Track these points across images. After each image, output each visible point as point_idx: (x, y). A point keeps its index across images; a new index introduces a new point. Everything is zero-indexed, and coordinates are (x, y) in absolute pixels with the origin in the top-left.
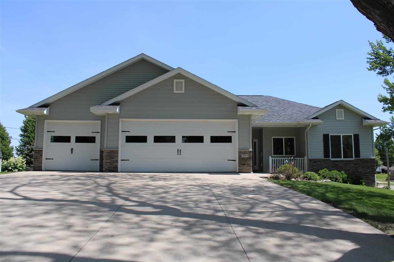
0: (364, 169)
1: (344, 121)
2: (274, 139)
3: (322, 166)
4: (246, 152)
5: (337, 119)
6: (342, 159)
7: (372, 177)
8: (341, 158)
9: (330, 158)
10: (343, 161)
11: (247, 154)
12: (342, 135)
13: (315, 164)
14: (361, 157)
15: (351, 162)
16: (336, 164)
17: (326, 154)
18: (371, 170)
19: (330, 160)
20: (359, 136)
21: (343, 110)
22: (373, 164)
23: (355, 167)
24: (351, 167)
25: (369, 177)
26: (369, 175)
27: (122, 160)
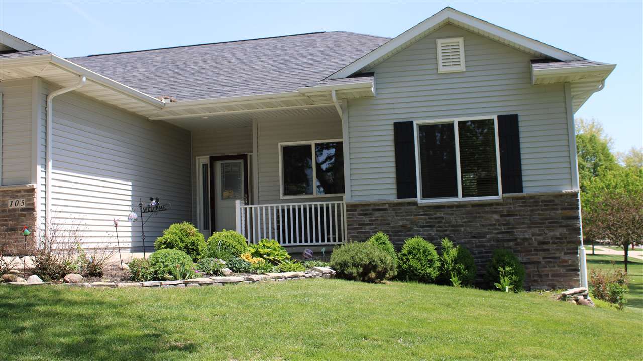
0: (536, 230)
1: (467, 74)
2: (286, 150)
3: (389, 224)
4: (19, 191)
5: (442, 69)
6: (460, 198)
7: (565, 254)
8: (456, 195)
9: (416, 197)
10: (460, 205)
11: (23, 196)
12: (456, 121)
13: (367, 220)
14: (525, 190)
15: (487, 209)
16: (436, 218)
17: (405, 186)
18: (565, 230)
19: (416, 203)
20: (520, 119)
21: (460, 40)
22: (569, 213)
23: (504, 225)
24: (491, 225)
25: (557, 255)
26: (557, 250)
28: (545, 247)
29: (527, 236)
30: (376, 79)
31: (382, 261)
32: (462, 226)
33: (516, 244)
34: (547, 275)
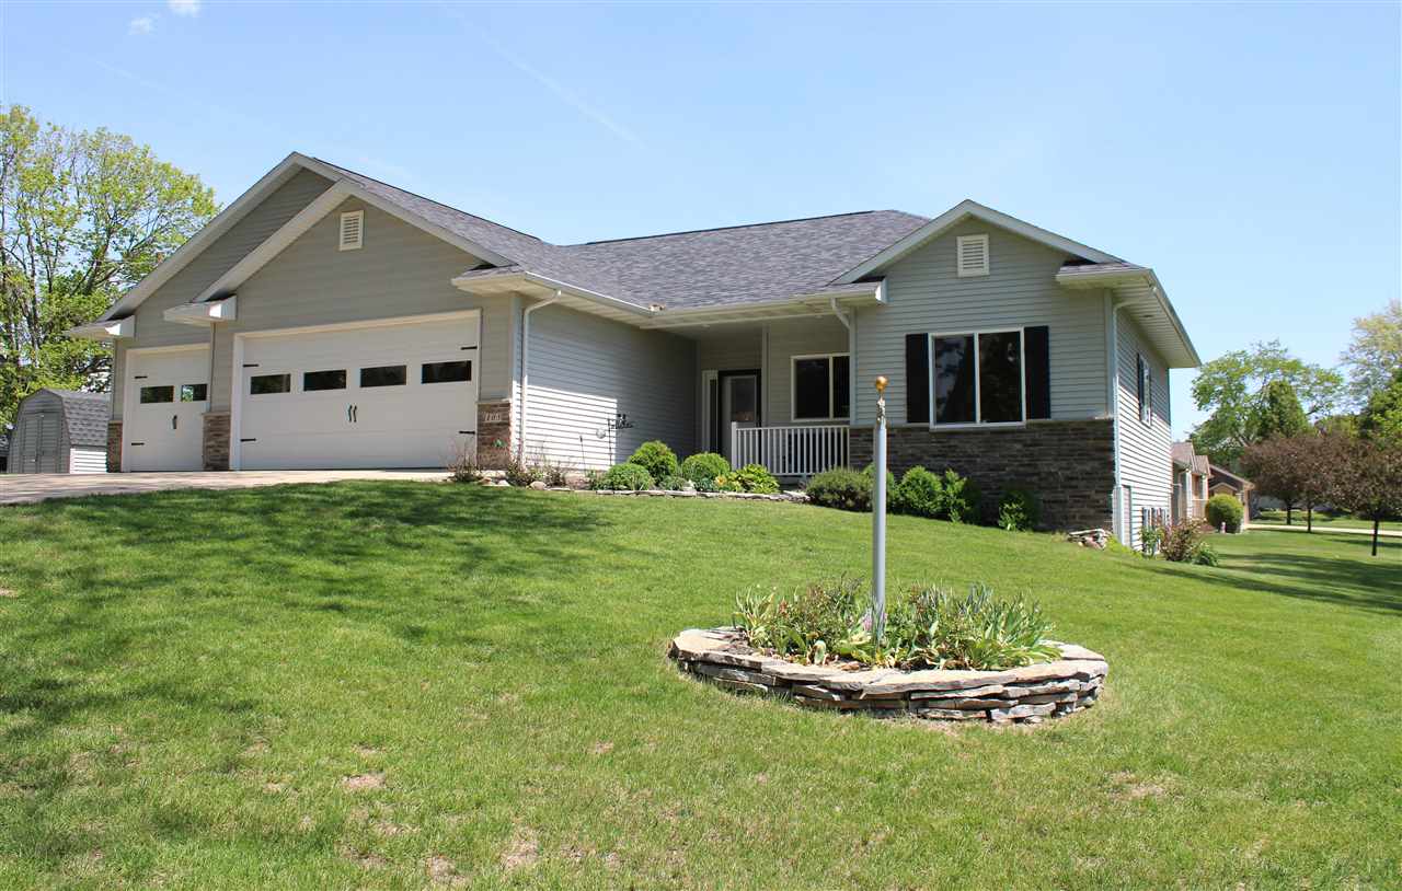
0: (1064, 464)
1: (992, 278)
2: (799, 364)
4: (496, 406)
5: (962, 272)
6: (979, 424)
7: (1097, 492)
8: (974, 420)
9: (928, 421)
10: (978, 432)
11: (498, 411)
12: (976, 334)
14: (1054, 416)
15: (1009, 437)
16: (950, 447)
17: (916, 408)
18: (1096, 464)
19: (927, 429)
20: (1051, 332)
21: (984, 238)
22: (1102, 444)
23: (1026, 456)
24: (1012, 456)
25: (1088, 493)
26: (1088, 487)
27: (243, 440)
28: (1074, 483)
29: (1053, 470)
30: (888, 284)
31: (862, 489)
32: (978, 456)
33: (1041, 479)
34: (1074, 517)
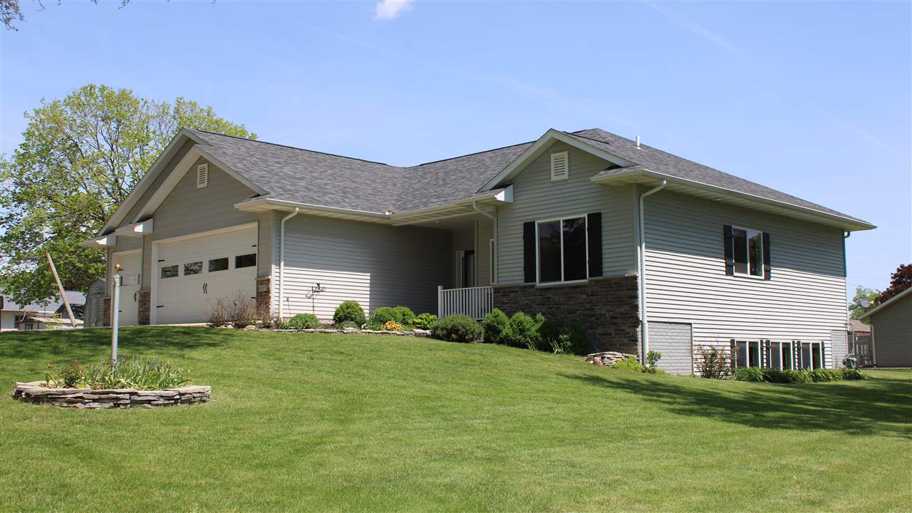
0: (609, 308)
1: (570, 181)
3: (518, 303)
4: (264, 281)
5: (554, 178)
6: (563, 282)
7: (629, 326)
8: (560, 279)
9: (535, 281)
10: (562, 288)
11: (264, 284)
12: (561, 219)
13: (505, 300)
14: (604, 274)
15: (579, 290)
16: (547, 298)
17: (529, 275)
18: (628, 307)
19: (533, 287)
20: (603, 216)
21: (565, 154)
22: (631, 293)
23: (589, 303)
24: (580, 303)
25: (622, 328)
26: (623, 324)
27: (158, 307)
28: (615, 321)
29: (603, 312)
30: (514, 186)
32: (562, 304)
33: (596, 319)
34: (616, 345)
